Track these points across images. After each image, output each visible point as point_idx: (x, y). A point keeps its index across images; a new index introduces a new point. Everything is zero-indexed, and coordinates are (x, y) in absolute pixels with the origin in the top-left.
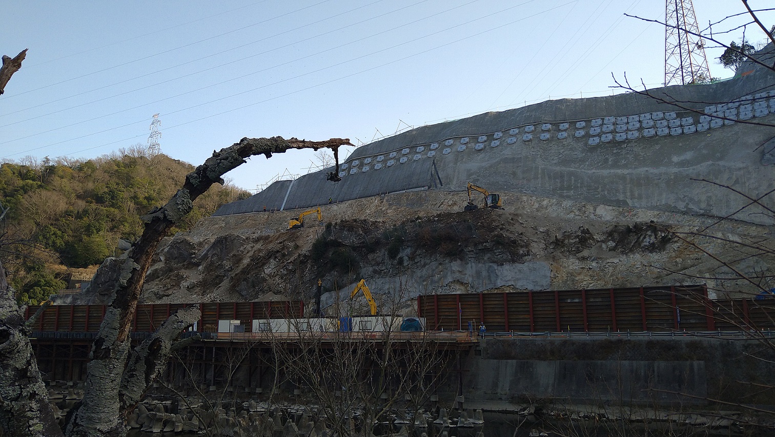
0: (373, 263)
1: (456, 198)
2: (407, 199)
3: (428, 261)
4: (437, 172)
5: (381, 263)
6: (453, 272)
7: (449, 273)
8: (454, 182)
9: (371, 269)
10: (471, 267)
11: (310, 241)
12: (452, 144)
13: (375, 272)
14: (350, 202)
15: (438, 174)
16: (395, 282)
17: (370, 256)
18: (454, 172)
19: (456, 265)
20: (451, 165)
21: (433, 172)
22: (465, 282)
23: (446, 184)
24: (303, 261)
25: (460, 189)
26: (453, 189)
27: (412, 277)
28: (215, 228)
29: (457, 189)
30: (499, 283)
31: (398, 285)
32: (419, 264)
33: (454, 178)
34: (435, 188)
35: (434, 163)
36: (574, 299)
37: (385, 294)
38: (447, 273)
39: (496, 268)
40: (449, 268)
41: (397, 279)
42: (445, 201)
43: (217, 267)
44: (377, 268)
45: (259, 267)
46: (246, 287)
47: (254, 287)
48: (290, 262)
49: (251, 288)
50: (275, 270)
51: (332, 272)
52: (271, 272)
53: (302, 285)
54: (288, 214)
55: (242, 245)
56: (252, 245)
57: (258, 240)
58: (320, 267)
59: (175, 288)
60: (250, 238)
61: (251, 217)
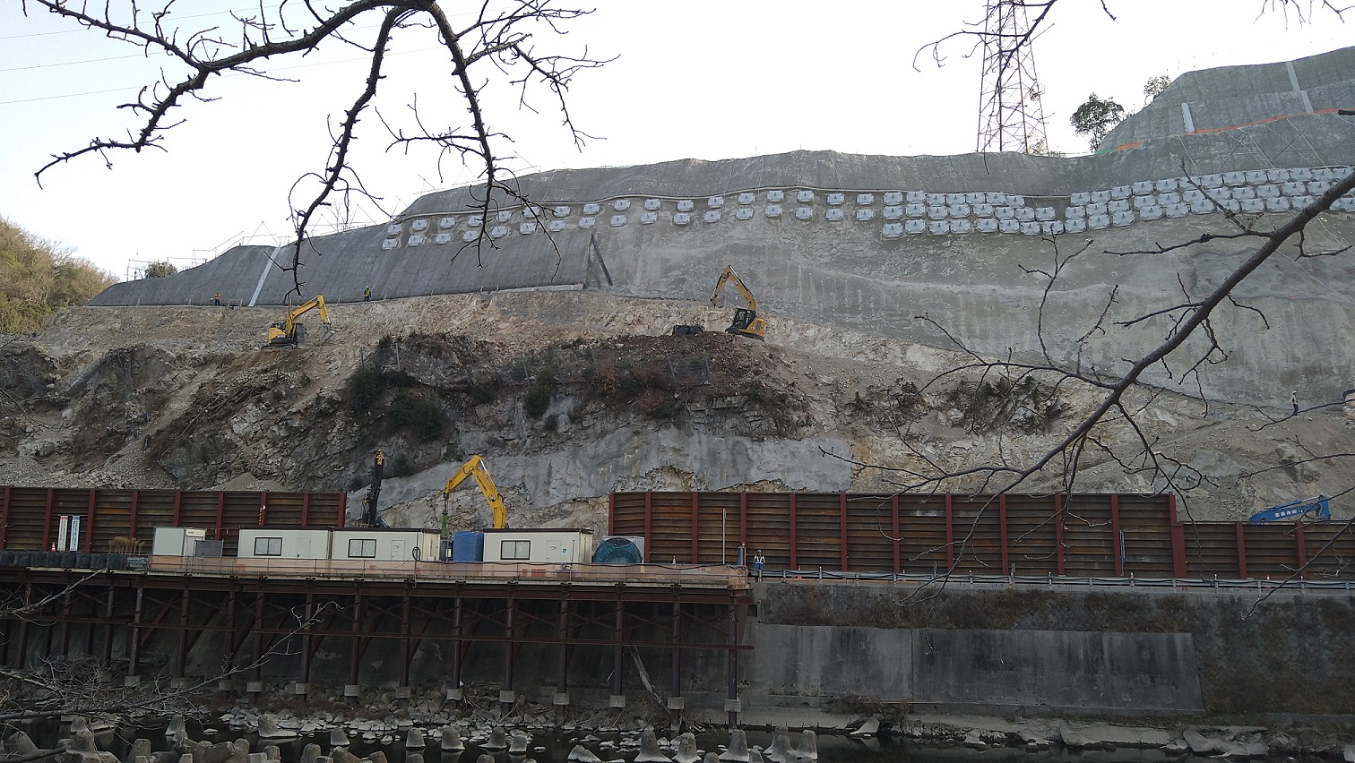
0: (489, 423)
1: (641, 311)
2: (541, 305)
3: (610, 426)
4: (601, 258)
5: (507, 425)
6: (661, 450)
7: (654, 452)
8: (637, 280)
9: (483, 436)
10: (700, 442)
11: (336, 372)
12: (628, 209)
13: (492, 442)
14: (413, 300)
15: (602, 262)
16: (537, 464)
17: (482, 411)
18: (636, 260)
19: (668, 437)
20: (629, 247)
21: (592, 257)
22: (687, 470)
23: (620, 284)
24: (323, 413)
25: (648, 294)
26: (634, 291)
27: (574, 455)
28: (98, 332)
29: (643, 294)
30: (754, 476)
31: (544, 471)
32: (590, 431)
33: (635, 272)
34: (596, 288)
35: (593, 239)
36: (927, 511)
37: (513, 488)
38: (649, 452)
39: (748, 446)
40: (653, 442)
41: (543, 459)
42: (620, 314)
43: (108, 414)
44: (496, 435)
45: (219, 419)
46: (184, 459)
47: (206, 462)
48: (295, 413)
49: (198, 462)
50: (257, 427)
51: (392, 439)
52: (248, 430)
53: (323, 461)
54: (269, 315)
55: (168, 370)
56: (192, 371)
57: (205, 363)
58: (366, 426)
59: (5, 453)
60: (186, 358)
61: (183, 313)
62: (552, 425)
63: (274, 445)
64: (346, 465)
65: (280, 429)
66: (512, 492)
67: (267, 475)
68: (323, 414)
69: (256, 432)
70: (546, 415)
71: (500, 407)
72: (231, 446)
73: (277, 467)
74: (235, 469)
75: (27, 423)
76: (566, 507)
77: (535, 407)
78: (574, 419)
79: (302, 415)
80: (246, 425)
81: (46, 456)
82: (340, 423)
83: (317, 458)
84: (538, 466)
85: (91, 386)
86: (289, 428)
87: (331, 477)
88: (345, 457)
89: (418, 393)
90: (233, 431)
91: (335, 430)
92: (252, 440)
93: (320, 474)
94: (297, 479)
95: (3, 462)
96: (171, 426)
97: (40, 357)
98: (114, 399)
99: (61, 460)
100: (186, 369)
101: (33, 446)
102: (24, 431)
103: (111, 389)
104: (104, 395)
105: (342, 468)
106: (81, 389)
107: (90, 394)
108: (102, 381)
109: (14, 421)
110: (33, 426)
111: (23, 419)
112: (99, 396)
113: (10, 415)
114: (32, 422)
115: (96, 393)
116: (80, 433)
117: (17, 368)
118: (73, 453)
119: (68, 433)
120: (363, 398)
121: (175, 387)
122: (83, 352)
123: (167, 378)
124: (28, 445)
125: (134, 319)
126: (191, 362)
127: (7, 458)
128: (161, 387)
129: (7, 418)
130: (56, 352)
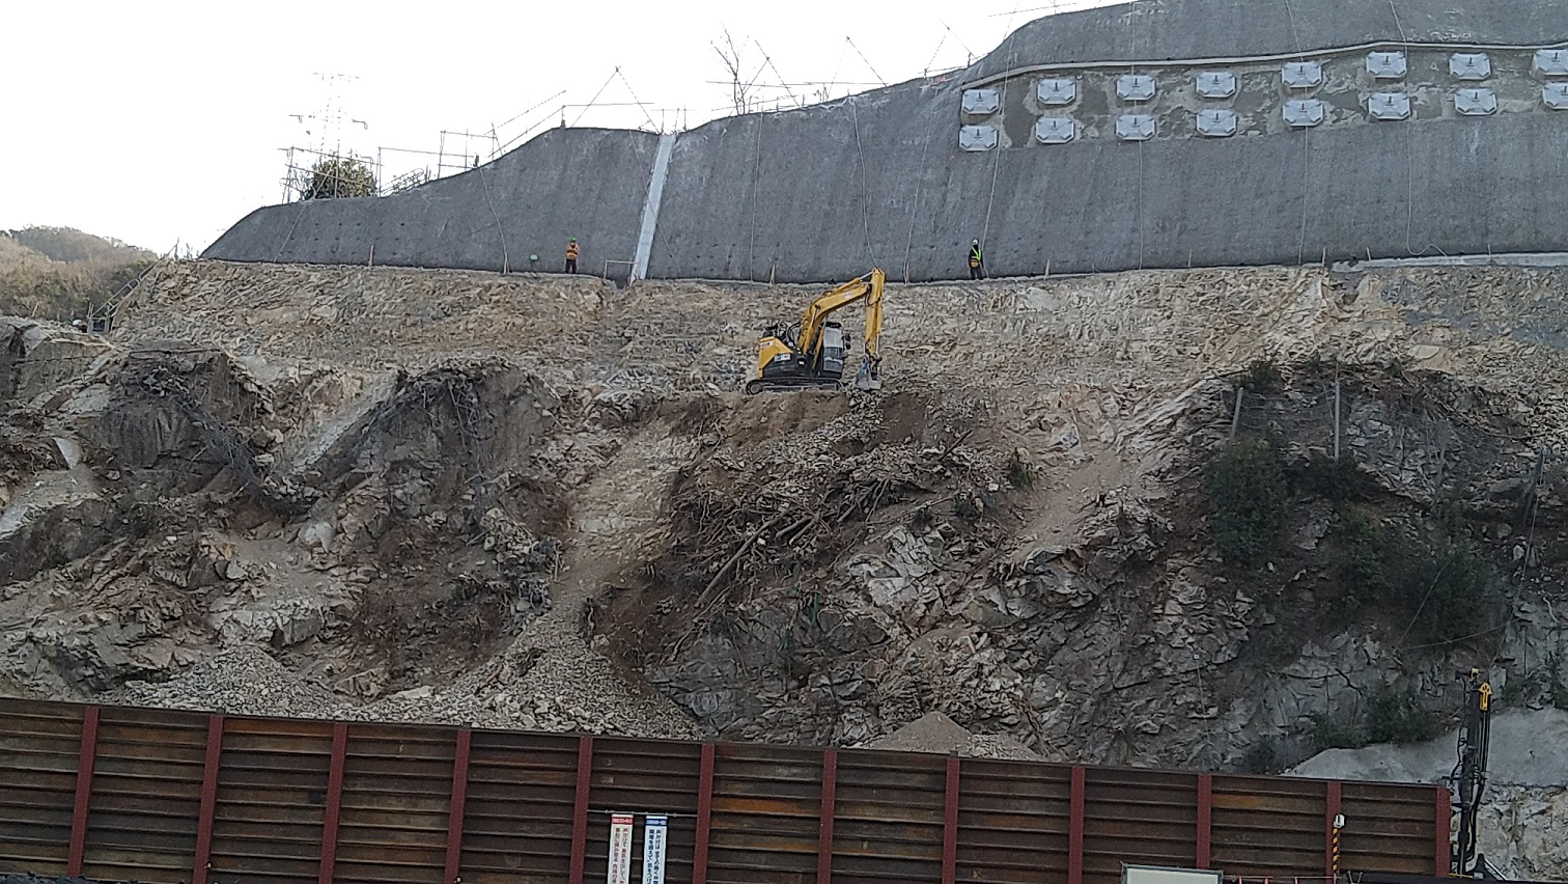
45: (807, 564)
46: (728, 668)
47: (794, 677)
49: (772, 677)
50: (928, 590)
51: (1341, 640)
52: (906, 596)
53: (1149, 691)
54: (724, 303)
55: (550, 433)
56: (605, 438)
57: (633, 417)
58: (1267, 601)
59: (182, 633)
60: (580, 402)
61: (494, 290)
63: (994, 641)
64: (1225, 705)
65: (1006, 598)
67: (991, 721)
68: (1137, 565)
69: (929, 605)
72: (869, 638)
73: (1015, 702)
74: (894, 701)
75: (228, 555)
79: (1078, 563)
80: (898, 582)
81: (296, 645)
82: (1185, 590)
83: (1127, 680)
85: (370, 461)
86: (1032, 596)
87: (1181, 736)
88: (1218, 689)
89: (1377, 519)
90: (869, 599)
92: (918, 624)
93: (1146, 723)
94: (1077, 734)
95: (186, 656)
96: (645, 578)
97: (236, 384)
98: (434, 501)
99: (335, 657)
100: (585, 430)
101: (261, 617)
102: (223, 577)
103: (427, 474)
104: (411, 487)
105: (1213, 711)
106: (340, 470)
107: (375, 485)
108: (400, 453)
109: (195, 548)
110: (245, 563)
111: (216, 544)
112: (399, 493)
113: (175, 533)
114: (238, 554)
115: (389, 482)
116: (372, 587)
117: (188, 407)
118: (366, 641)
119: (336, 587)
120: (1261, 524)
121: (572, 478)
122: (322, 374)
123: (553, 452)
124: (245, 616)
125: (368, 297)
126: (596, 415)
127: (193, 647)
128: (545, 474)
129: (172, 539)
130: (262, 370)
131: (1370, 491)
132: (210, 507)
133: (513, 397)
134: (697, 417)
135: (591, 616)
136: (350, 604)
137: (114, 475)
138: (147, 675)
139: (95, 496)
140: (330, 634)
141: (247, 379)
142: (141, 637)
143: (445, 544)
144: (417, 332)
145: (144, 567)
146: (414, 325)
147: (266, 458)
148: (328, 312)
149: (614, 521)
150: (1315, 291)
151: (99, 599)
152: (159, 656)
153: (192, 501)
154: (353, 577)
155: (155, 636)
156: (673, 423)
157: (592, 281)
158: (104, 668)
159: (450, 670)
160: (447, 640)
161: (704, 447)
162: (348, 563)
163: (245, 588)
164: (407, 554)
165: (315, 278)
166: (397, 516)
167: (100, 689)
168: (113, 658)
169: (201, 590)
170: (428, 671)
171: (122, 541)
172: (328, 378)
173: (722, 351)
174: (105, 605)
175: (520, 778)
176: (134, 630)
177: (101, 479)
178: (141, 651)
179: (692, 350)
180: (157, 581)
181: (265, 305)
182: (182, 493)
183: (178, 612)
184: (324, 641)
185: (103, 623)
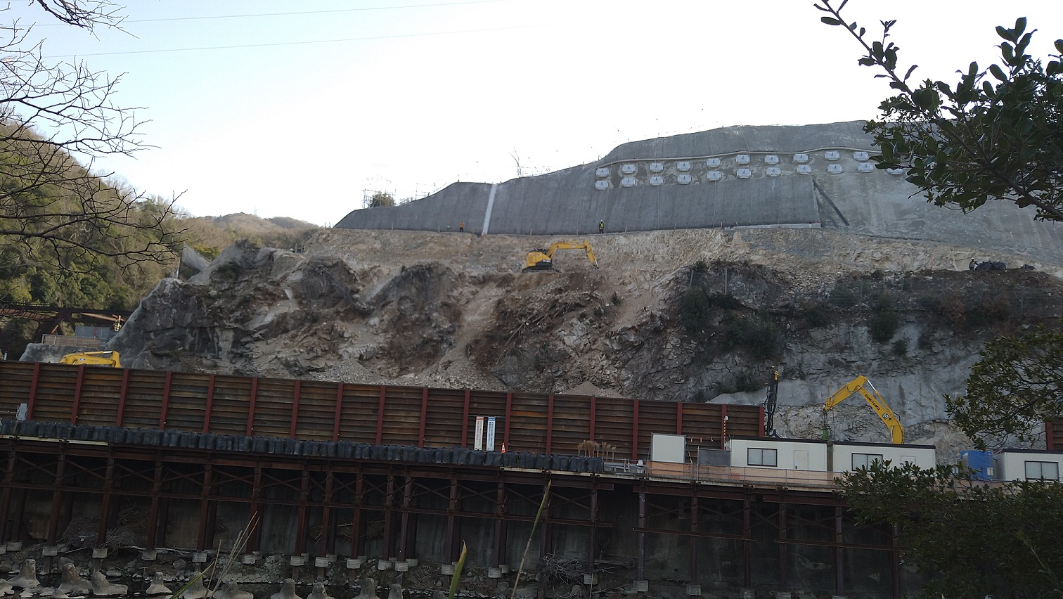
0: (828, 345)
1: (887, 249)
2: (787, 240)
3: (961, 353)
4: (831, 201)
5: (846, 348)
8: (874, 220)
9: (823, 358)
11: (636, 293)
12: (839, 159)
13: (834, 363)
15: (832, 204)
16: (885, 386)
17: (817, 334)
18: (867, 204)
20: (855, 192)
21: (821, 200)
23: (857, 224)
24: (653, 332)
25: (889, 234)
26: (874, 231)
27: (927, 379)
29: (884, 234)
31: (894, 393)
32: (940, 356)
33: (869, 214)
34: (833, 227)
35: (815, 185)
41: (890, 381)
42: (866, 251)
44: (837, 357)
45: (543, 332)
46: (516, 367)
47: (539, 370)
48: (630, 329)
49: (531, 370)
50: (585, 340)
51: (727, 357)
52: (577, 342)
53: (661, 374)
55: (454, 286)
56: (473, 289)
57: (483, 281)
58: (701, 343)
59: (329, 356)
60: (465, 276)
61: (435, 238)
62: (900, 349)
63: (607, 358)
64: (687, 379)
65: (612, 342)
66: (863, 411)
67: (606, 385)
68: (657, 331)
69: (585, 345)
70: (893, 341)
71: (835, 330)
72: (565, 357)
73: (615, 378)
74: (573, 378)
75: (344, 329)
76: (927, 427)
77: (881, 332)
78: (924, 343)
79: (636, 331)
80: (575, 337)
81: (368, 360)
82: (673, 340)
83: (653, 370)
84: (887, 387)
85: (393, 297)
86: (621, 342)
87: (671, 390)
88: (684, 372)
89: (741, 315)
90: (564, 343)
91: (669, 346)
92: (582, 351)
93: (660, 385)
94: (635, 389)
95: (330, 364)
96: (487, 336)
97: (346, 270)
98: (415, 310)
99: (381, 364)
100: (466, 286)
101: (356, 350)
102: (342, 336)
103: (412, 301)
104: (407, 306)
105: (683, 381)
106: (382, 300)
107: (394, 305)
108: (403, 294)
109: (333, 327)
110: (350, 332)
111: (340, 325)
112: (403, 308)
113: (326, 322)
114: (347, 329)
115: (399, 303)
116: (393, 340)
117: (330, 279)
118: (392, 358)
119: (381, 340)
120: (700, 317)
121: (463, 302)
122: (375, 267)
123: (455, 293)
124: (350, 350)
125: (392, 241)
126: (470, 280)
127: (332, 360)
128: (452, 301)
129: (325, 323)
130: (355, 266)
131: (737, 305)
132: (338, 312)
133: (442, 275)
134: (505, 281)
135: (469, 350)
136: (386, 346)
137: (305, 302)
138: (317, 370)
139: (298, 309)
140: (379, 356)
141: (350, 269)
142: (314, 357)
143: (419, 325)
144: (409, 252)
145: (315, 333)
146: (408, 250)
147: (357, 296)
148: (378, 246)
149: (477, 317)
150: (718, 237)
151: (300, 344)
152: (321, 363)
153: (331, 310)
154: (387, 336)
155: (319, 357)
156: (497, 284)
157: (469, 235)
158: (302, 368)
159: (420, 368)
160: (420, 357)
161: (507, 291)
162: (385, 331)
163: (351, 340)
164: (405, 328)
165: (373, 234)
166: (402, 316)
167: (301, 374)
168: (305, 364)
169: (335, 341)
170: (413, 368)
171: (307, 324)
172: (378, 268)
173: (513, 258)
174: (302, 346)
175: (445, 404)
176: (312, 355)
177: (300, 303)
178: (315, 362)
179: (503, 258)
180: (320, 338)
181: (357, 243)
182: (328, 307)
183: (327, 349)
184: (377, 358)
185: (301, 352)
